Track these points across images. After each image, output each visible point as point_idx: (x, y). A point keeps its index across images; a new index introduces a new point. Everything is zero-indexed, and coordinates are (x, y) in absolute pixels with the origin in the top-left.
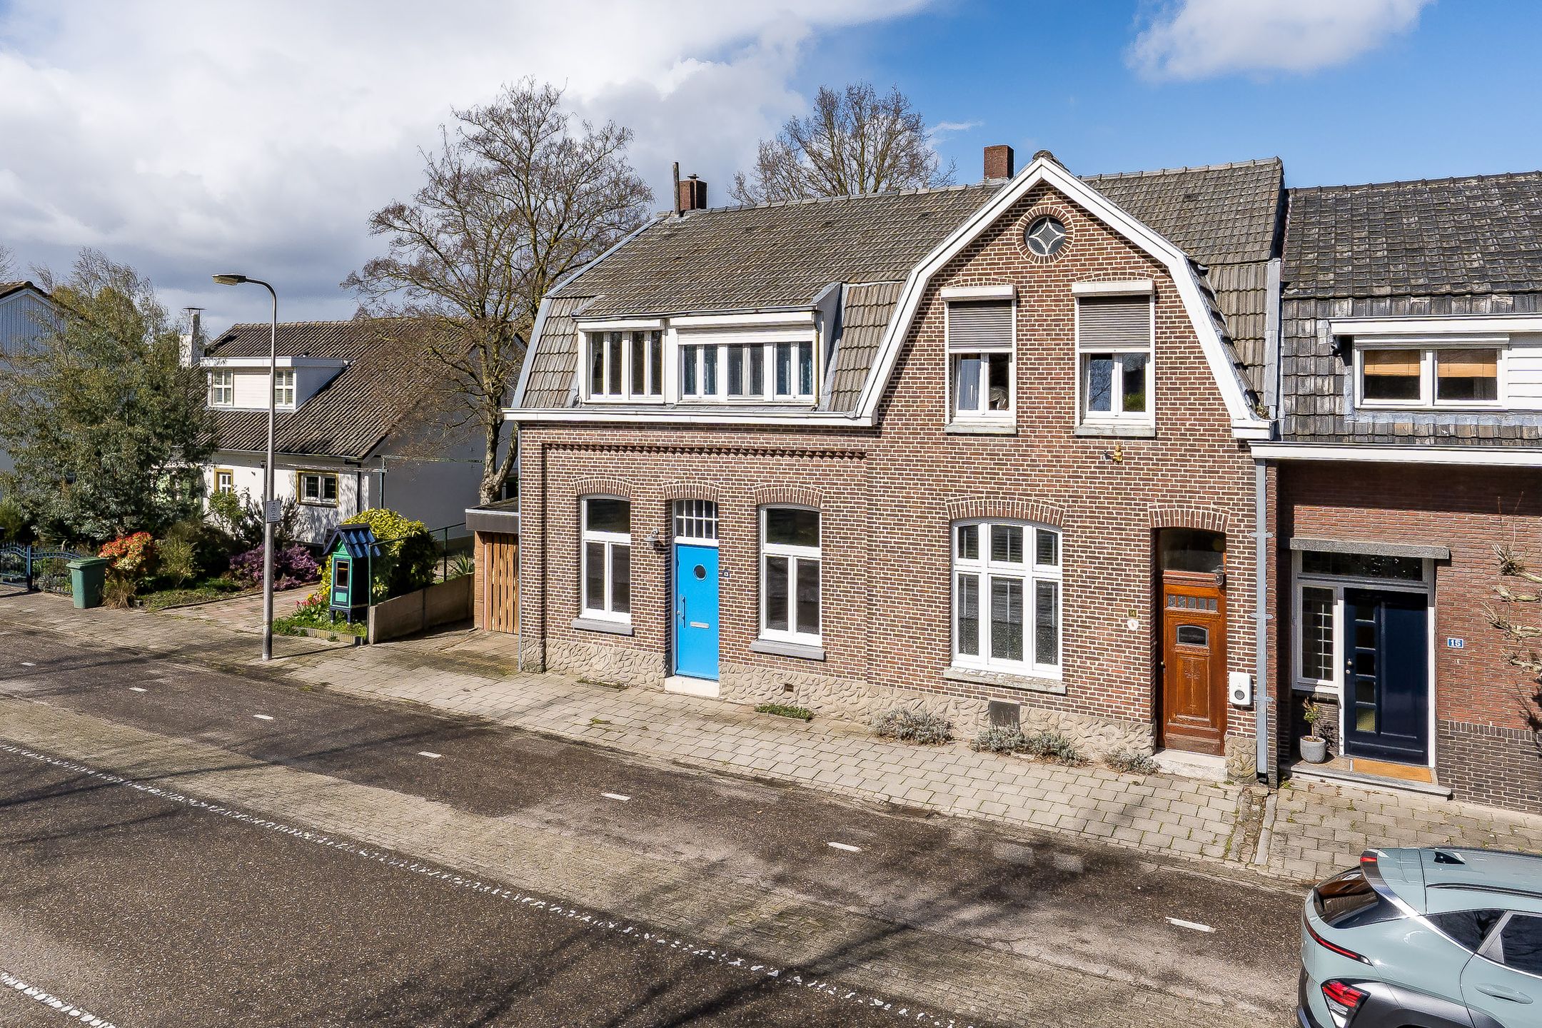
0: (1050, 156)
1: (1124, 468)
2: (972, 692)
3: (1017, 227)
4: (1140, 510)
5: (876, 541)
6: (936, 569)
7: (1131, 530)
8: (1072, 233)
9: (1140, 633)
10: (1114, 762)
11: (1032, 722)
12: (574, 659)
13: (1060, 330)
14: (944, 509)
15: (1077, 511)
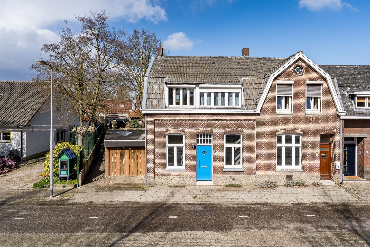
0: (302, 52)
1: (315, 122)
2: (282, 174)
3: (293, 67)
4: (318, 130)
5: (258, 141)
6: (273, 147)
7: (317, 135)
8: (305, 70)
9: (318, 156)
10: (313, 184)
11: (295, 179)
12: (165, 181)
13: (302, 91)
14: (276, 132)
15: (305, 131)
